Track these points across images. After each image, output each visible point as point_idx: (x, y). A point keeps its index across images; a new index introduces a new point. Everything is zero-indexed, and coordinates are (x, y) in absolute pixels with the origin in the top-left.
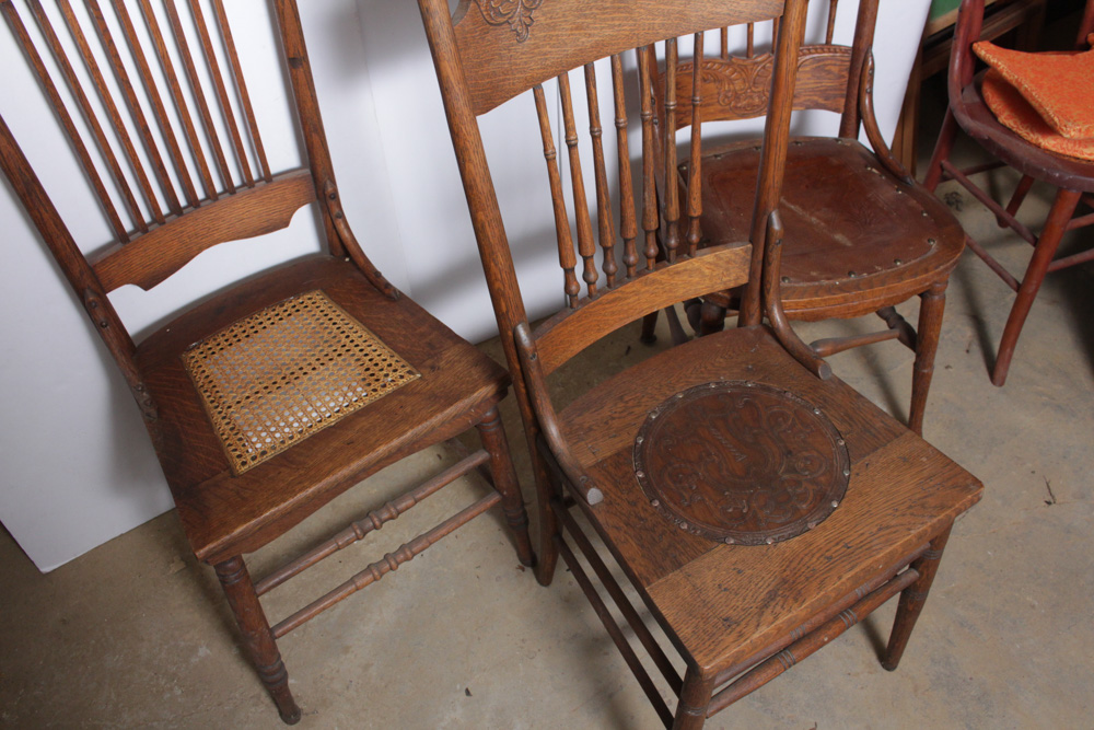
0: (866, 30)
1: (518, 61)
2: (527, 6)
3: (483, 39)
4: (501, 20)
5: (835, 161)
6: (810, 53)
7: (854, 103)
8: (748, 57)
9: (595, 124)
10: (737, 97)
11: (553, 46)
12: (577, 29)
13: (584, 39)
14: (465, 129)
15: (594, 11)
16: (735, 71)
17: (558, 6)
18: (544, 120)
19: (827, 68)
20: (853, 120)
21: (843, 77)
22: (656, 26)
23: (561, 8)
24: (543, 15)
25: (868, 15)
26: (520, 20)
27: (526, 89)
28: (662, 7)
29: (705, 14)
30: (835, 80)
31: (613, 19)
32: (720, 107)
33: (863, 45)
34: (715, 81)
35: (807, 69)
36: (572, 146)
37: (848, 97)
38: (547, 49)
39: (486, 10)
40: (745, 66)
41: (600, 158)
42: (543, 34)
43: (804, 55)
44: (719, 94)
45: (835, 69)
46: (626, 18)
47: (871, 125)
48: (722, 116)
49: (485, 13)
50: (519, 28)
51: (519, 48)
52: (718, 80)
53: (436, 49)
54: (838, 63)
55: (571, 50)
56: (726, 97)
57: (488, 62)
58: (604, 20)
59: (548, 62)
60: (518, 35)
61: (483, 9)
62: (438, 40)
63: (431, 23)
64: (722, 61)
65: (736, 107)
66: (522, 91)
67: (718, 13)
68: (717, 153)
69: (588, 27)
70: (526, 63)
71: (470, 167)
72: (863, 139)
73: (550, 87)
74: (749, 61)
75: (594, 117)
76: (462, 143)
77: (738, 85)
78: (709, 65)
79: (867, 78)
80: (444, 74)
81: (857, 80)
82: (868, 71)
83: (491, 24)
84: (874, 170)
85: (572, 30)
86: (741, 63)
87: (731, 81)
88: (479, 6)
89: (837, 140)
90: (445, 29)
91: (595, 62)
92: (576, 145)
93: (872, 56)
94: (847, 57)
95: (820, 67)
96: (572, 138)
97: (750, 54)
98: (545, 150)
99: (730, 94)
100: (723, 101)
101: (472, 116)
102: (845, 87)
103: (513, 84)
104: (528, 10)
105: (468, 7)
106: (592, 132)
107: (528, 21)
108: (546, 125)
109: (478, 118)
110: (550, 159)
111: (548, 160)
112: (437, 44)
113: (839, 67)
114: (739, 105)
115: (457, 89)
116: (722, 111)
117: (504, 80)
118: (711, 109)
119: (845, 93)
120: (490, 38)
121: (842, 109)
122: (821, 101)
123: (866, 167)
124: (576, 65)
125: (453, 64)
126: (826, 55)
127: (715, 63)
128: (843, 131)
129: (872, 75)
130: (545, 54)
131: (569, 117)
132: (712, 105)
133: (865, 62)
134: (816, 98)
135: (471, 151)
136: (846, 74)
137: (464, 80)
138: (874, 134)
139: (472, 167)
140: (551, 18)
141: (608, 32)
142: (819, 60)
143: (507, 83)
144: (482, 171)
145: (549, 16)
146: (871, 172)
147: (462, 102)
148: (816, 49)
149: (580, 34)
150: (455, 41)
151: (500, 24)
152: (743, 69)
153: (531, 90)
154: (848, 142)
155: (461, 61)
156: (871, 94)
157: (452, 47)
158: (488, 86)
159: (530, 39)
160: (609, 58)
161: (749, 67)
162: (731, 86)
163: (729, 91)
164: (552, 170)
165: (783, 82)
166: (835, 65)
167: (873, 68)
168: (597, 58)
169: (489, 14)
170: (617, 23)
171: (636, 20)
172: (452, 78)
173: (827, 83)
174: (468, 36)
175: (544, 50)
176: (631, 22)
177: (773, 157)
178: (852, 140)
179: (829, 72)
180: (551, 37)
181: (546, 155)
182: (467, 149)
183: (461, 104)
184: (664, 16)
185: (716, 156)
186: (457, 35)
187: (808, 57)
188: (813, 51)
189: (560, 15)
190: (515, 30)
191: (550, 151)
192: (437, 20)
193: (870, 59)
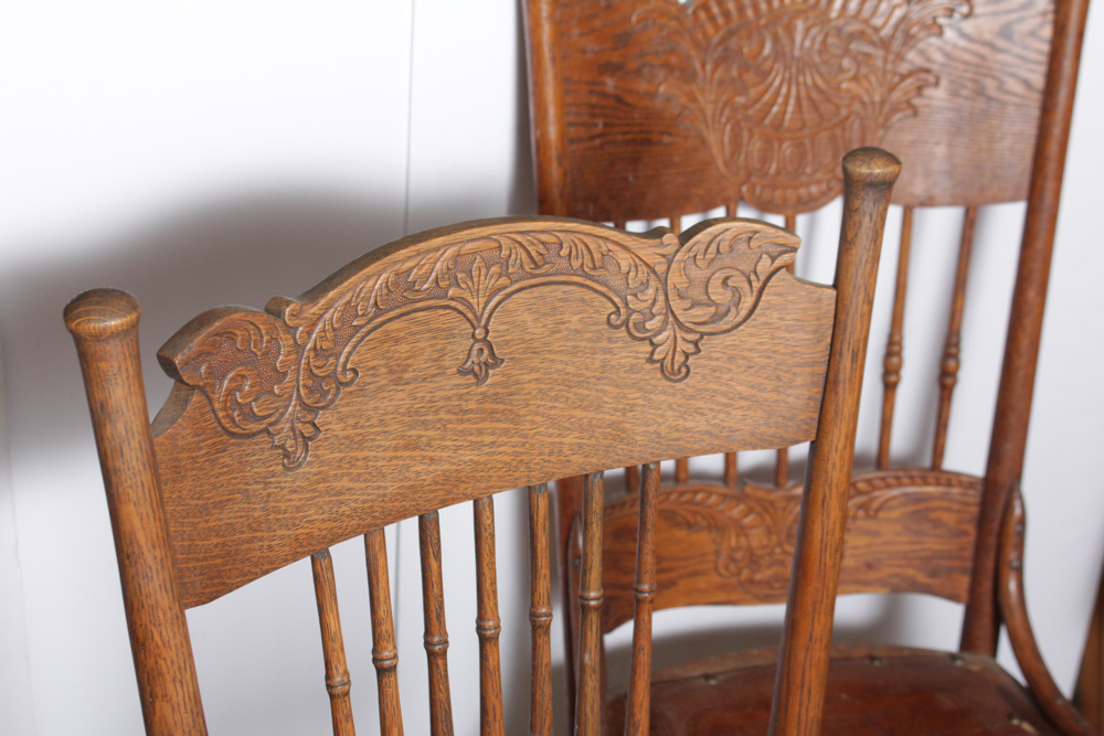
0: (1009, 447)
1: (283, 506)
2: (308, 402)
3: (213, 462)
4: (253, 427)
5: (946, 702)
6: (900, 485)
7: (987, 586)
8: (777, 484)
9: (435, 629)
10: (754, 561)
11: (357, 478)
12: (406, 447)
13: (419, 468)
14: (161, 634)
15: (443, 415)
16: (750, 511)
17: (372, 404)
18: (331, 619)
19: (934, 515)
20: (986, 620)
21: (964, 533)
22: (565, 449)
23: (376, 408)
24: (341, 420)
25: (1013, 420)
26: (292, 429)
27: (295, 557)
28: (578, 413)
29: (663, 430)
30: (950, 539)
31: (480, 432)
32: (717, 580)
33: (1004, 476)
34: (709, 528)
35: (895, 514)
36: (385, 671)
37: (976, 573)
38: (345, 483)
39: (225, 409)
40: (772, 503)
41: (441, 696)
42: (337, 455)
43: (889, 486)
44: (717, 553)
45: (949, 519)
46: (506, 432)
47: (1021, 633)
48: (722, 596)
49: (221, 414)
50: (289, 442)
51: (288, 480)
52: (716, 526)
53: (114, 479)
54: (956, 507)
55: (391, 487)
56: (732, 559)
57: (220, 505)
58: (463, 432)
59: (344, 508)
60: (287, 455)
61: (217, 405)
62: (118, 464)
63: (108, 430)
64: (724, 490)
65: (751, 582)
66: (286, 561)
67: (687, 430)
68: (711, 670)
69: (429, 445)
70: (298, 509)
71: (163, 708)
72: (1006, 658)
73: (348, 557)
74: (780, 494)
75: (433, 616)
76: (150, 662)
77: (757, 538)
78: (700, 497)
79: (1011, 540)
80: (126, 527)
81: (992, 541)
82: (1013, 527)
83: (233, 435)
84: (1027, 727)
85: (396, 449)
86: (761, 494)
87: (742, 530)
88: (210, 401)
89: (953, 657)
90: (134, 444)
91: (441, 512)
92: (393, 668)
93: (1021, 498)
94: (974, 497)
95: (920, 513)
96: (386, 654)
97: (782, 480)
98: (328, 677)
99: (739, 555)
100: (727, 567)
101: (176, 609)
102: (969, 553)
103: (270, 547)
104: (313, 410)
105: (186, 401)
106: (428, 644)
107: (308, 430)
108: (333, 627)
109: (189, 612)
110: (338, 696)
111: (332, 697)
112: (117, 471)
113: (958, 514)
114: (758, 577)
115: (150, 556)
116: (724, 587)
117: (249, 541)
118: (702, 582)
119: (969, 564)
120: (227, 460)
121: (965, 595)
122: (922, 578)
123: (1010, 717)
124: (402, 515)
125: (146, 509)
126: (930, 489)
127: (710, 494)
128: (968, 639)
129: (1021, 535)
130: (339, 493)
131: (381, 613)
132: (703, 573)
133: (1008, 507)
134: (911, 572)
135: (168, 678)
136: (971, 528)
137: (167, 539)
138: (1027, 650)
139: (167, 710)
140: (355, 427)
141: (469, 456)
142: (918, 499)
143: (257, 545)
144: (188, 718)
145: (351, 422)
146: (1018, 729)
147: (156, 583)
148: (912, 478)
149: (412, 458)
150: (153, 465)
151: (254, 435)
152: (767, 507)
153: (307, 560)
154: (976, 661)
155: (161, 503)
156: (1019, 571)
157: (146, 478)
158: (215, 553)
159: (310, 464)
160: (470, 504)
161: (780, 505)
162: (743, 540)
163: (738, 548)
164: (340, 716)
165: (814, 567)
166: (948, 510)
167: (1022, 521)
168: (445, 503)
169: (229, 416)
170: (488, 439)
171: (525, 436)
172: (141, 537)
173: (933, 544)
174: (184, 455)
175: (338, 485)
176: (516, 439)
177: (794, 710)
178: (985, 658)
179: (937, 523)
180: (352, 463)
181: (329, 687)
182: (160, 674)
183: (156, 587)
184: (582, 430)
185: (707, 677)
186: (160, 456)
187: (895, 492)
188: (906, 481)
189: (374, 421)
190: (282, 447)
191: (338, 679)
192: (120, 427)
193: (1017, 503)
